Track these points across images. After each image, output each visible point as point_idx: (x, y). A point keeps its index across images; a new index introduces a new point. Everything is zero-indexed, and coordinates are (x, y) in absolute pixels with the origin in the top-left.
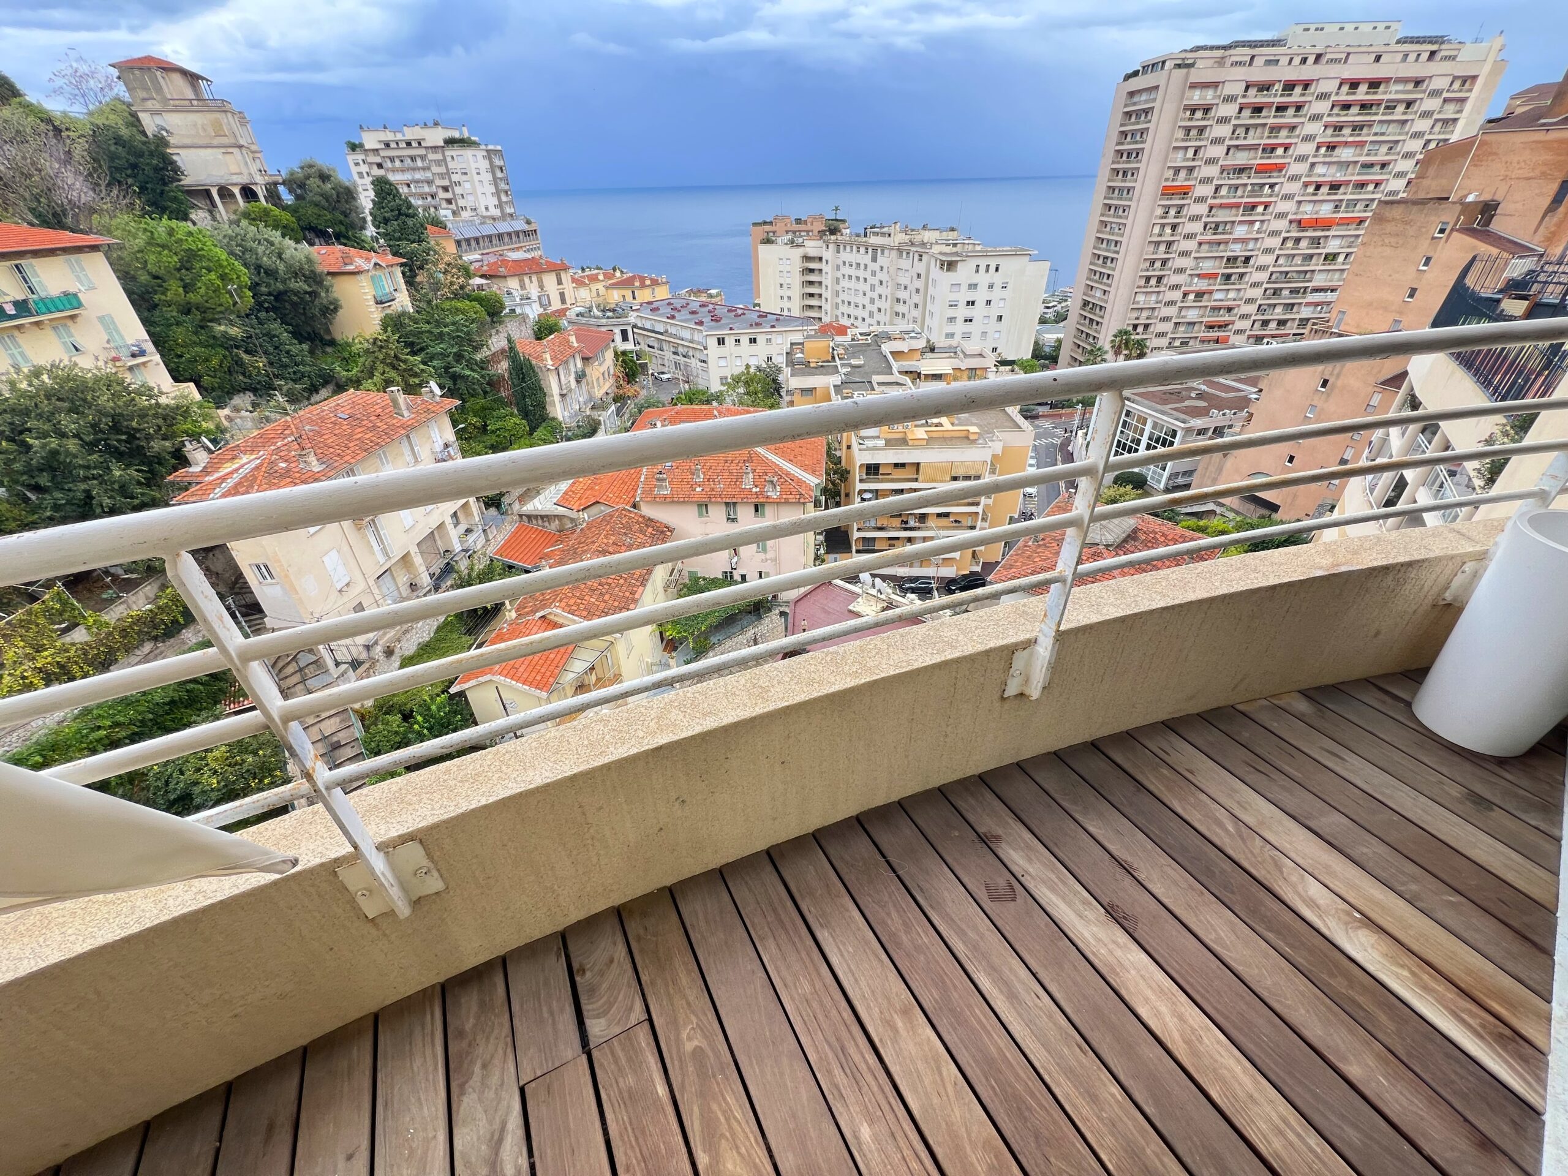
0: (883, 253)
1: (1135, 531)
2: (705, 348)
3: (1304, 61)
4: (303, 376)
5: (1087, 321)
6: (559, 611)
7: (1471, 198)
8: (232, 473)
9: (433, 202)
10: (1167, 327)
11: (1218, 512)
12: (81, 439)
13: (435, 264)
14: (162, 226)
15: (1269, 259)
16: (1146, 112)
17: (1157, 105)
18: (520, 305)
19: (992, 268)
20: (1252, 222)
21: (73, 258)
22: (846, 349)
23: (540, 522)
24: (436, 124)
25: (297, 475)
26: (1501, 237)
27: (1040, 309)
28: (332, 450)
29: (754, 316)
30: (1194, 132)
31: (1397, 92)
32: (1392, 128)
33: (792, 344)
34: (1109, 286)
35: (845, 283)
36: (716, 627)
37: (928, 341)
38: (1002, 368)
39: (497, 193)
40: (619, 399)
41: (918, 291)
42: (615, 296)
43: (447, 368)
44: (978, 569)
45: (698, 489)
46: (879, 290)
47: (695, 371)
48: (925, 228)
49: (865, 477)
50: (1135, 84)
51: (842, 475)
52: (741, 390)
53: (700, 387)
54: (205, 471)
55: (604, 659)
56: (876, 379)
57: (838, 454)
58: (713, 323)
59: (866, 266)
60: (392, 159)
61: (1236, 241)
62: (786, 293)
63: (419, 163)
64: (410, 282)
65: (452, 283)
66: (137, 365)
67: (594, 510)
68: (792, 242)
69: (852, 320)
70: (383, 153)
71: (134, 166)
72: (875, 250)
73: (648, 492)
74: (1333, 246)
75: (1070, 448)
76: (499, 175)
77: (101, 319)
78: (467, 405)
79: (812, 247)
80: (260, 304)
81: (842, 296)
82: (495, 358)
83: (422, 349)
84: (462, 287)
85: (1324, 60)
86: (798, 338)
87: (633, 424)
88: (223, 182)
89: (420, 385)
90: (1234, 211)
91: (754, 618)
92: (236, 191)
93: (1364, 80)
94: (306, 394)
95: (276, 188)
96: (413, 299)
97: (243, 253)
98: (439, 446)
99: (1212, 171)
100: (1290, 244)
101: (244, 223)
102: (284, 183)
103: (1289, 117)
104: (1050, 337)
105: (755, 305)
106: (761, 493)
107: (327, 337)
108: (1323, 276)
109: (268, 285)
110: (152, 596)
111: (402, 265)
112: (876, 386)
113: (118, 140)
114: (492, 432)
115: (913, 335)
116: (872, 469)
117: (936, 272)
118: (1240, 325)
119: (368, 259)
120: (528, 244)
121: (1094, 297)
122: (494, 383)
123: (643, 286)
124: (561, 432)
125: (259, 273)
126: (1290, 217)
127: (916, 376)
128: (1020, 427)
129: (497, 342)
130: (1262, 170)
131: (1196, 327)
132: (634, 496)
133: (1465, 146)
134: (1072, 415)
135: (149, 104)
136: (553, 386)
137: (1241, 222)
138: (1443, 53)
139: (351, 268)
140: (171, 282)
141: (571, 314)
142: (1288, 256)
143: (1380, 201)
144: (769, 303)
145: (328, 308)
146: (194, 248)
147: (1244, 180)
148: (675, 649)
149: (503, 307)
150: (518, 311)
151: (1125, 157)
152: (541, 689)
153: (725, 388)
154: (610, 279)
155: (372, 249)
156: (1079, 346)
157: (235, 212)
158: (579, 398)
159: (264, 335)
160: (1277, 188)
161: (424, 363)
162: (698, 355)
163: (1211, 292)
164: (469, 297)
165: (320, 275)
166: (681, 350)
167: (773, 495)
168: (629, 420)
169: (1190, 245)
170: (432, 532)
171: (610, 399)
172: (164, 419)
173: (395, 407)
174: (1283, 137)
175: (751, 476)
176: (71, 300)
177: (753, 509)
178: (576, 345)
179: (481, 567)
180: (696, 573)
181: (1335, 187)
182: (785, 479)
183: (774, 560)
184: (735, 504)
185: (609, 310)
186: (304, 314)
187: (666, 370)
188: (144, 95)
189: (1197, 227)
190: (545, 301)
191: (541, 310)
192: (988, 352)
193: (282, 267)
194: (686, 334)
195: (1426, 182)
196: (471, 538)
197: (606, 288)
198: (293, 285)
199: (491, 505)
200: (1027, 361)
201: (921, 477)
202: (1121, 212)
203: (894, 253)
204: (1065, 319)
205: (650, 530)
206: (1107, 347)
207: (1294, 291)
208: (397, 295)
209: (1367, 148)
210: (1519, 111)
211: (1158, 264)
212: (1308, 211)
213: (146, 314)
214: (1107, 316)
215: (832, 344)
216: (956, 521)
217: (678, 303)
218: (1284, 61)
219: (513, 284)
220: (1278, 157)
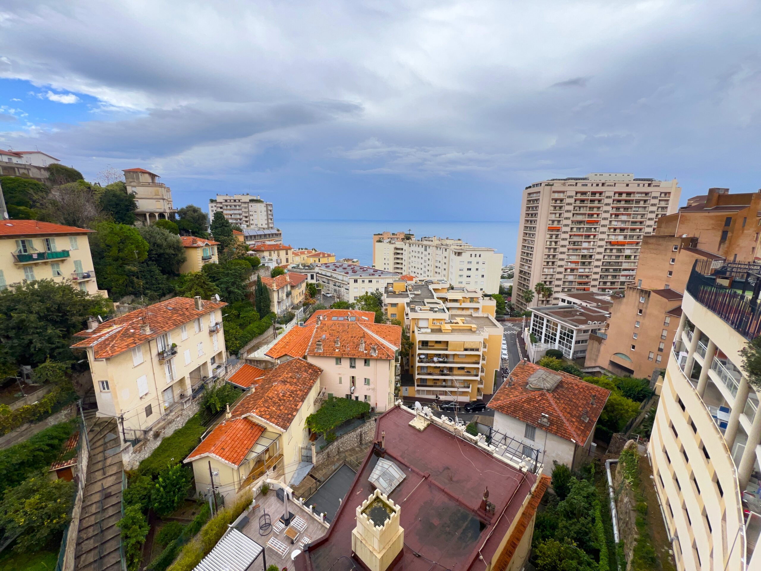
0: (429, 247)
1: (561, 382)
2: (348, 284)
3: (598, 185)
4: (160, 289)
5: (523, 279)
6: (254, 415)
7: (684, 236)
8: (106, 334)
9: (240, 222)
10: (560, 283)
11: (602, 372)
12: (39, 315)
13: (233, 245)
14: (118, 227)
15: (601, 257)
16: (537, 200)
17: (541, 198)
18: (268, 262)
19: (478, 256)
20: (590, 242)
21: (73, 237)
22: (412, 287)
23: (256, 364)
24: (248, 194)
25: (137, 336)
26: (704, 252)
27: (501, 273)
28: (159, 324)
29: (372, 271)
30: (557, 208)
31: (639, 197)
32: (640, 209)
33: (388, 284)
34: (531, 264)
35: (413, 259)
36: (340, 427)
37: (451, 285)
38: (485, 298)
39: (268, 219)
40: (306, 304)
41: (445, 263)
42: (311, 261)
43: (227, 288)
44: (481, 398)
45: (337, 350)
46: (428, 262)
47: (342, 294)
48: (447, 239)
49: (421, 347)
50: (530, 191)
51: (410, 346)
52: (363, 303)
53: (345, 301)
54: (94, 332)
55: (275, 444)
56: (426, 301)
57: (408, 335)
58: (353, 273)
59: (422, 253)
60: (227, 206)
61: (584, 249)
62: (386, 262)
63: (238, 207)
64: (220, 251)
65: (238, 253)
66: (84, 282)
67: (284, 359)
68: (390, 242)
69: (416, 274)
70: (223, 204)
71: (117, 205)
72: (426, 247)
73: (312, 351)
74: (628, 252)
75: (522, 336)
76: (269, 212)
77: (76, 262)
78: (233, 305)
79: (399, 244)
80: (150, 259)
81: (412, 264)
82: (251, 284)
83: (218, 279)
84: (243, 255)
85: (606, 185)
86: (391, 281)
87: (310, 317)
88: (152, 211)
89: (211, 296)
90: (580, 237)
91: (361, 422)
92: (157, 215)
93: (624, 192)
94: (158, 297)
95: (174, 215)
96: (220, 259)
97: (150, 238)
98: (213, 324)
99: (569, 222)
100: (608, 251)
101: (155, 227)
102: (178, 213)
103: (596, 204)
104: (507, 284)
105: (373, 266)
106: (368, 353)
107: (177, 273)
108: (627, 264)
109: (157, 250)
110: (41, 396)
111: (218, 245)
112: (426, 304)
113: (114, 195)
114: (242, 318)
115: (443, 282)
116: (425, 344)
117: (453, 256)
118: (593, 283)
119: (204, 242)
120: (277, 239)
121: (525, 269)
122: (247, 296)
123: (324, 257)
124: (275, 319)
125: (154, 246)
126: (605, 240)
127: (445, 300)
128: (496, 326)
129: (254, 278)
130: (589, 222)
131: (573, 283)
132: (305, 352)
133: (674, 217)
134: (521, 320)
135: (132, 184)
136: (275, 298)
137: (584, 242)
138: (653, 184)
139: (195, 245)
140: (114, 248)
141: (290, 267)
142: (609, 256)
143: (644, 236)
144: (379, 266)
145: (180, 261)
146: (129, 235)
147: (582, 226)
148: (316, 439)
149: (259, 263)
150: (266, 265)
151: (530, 216)
152: (235, 463)
153: (356, 302)
154: (310, 253)
155: (208, 239)
156: (520, 289)
157: (153, 222)
158: (287, 304)
159: (148, 271)
160: (597, 229)
161: (217, 286)
162: (345, 286)
163: (577, 269)
164: (245, 259)
165: (181, 248)
166: (337, 284)
167: (374, 355)
168: (308, 315)
169: (565, 250)
170: (199, 367)
171: (301, 305)
172: (84, 307)
173: (196, 305)
174: (595, 211)
175: (364, 345)
176: (65, 254)
177: (363, 362)
178: (289, 280)
179: (219, 387)
180: (332, 394)
181: (622, 230)
182: (380, 347)
183: (373, 389)
184: (355, 359)
185: (307, 266)
186: (169, 263)
187: (330, 292)
188: (131, 180)
189: (566, 243)
190: (279, 261)
191: (277, 265)
192: (478, 290)
193: (165, 244)
194: (340, 277)
195: (662, 229)
196: (219, 371)
197: (308, 257)
198: (168, 251)
199: (234, 354)
200: (497, 295)
201: (449, 348)
202: (531, 236)
203: (434, 248)
204: (513, 277)
205: (310, 370)
206: (534, 290)
207: (615, 270)
208: (213, 257)
209: (632, 216)
210: (693, 205)
211: (551, 257)
212: (613, 238)
213: (98, 260)
214: (532, 277)
215: (406, 284)
216: (468, 372)
217: (338, 264)
218: (589, 185)
219: (266, 254)
220: (595, 218)
